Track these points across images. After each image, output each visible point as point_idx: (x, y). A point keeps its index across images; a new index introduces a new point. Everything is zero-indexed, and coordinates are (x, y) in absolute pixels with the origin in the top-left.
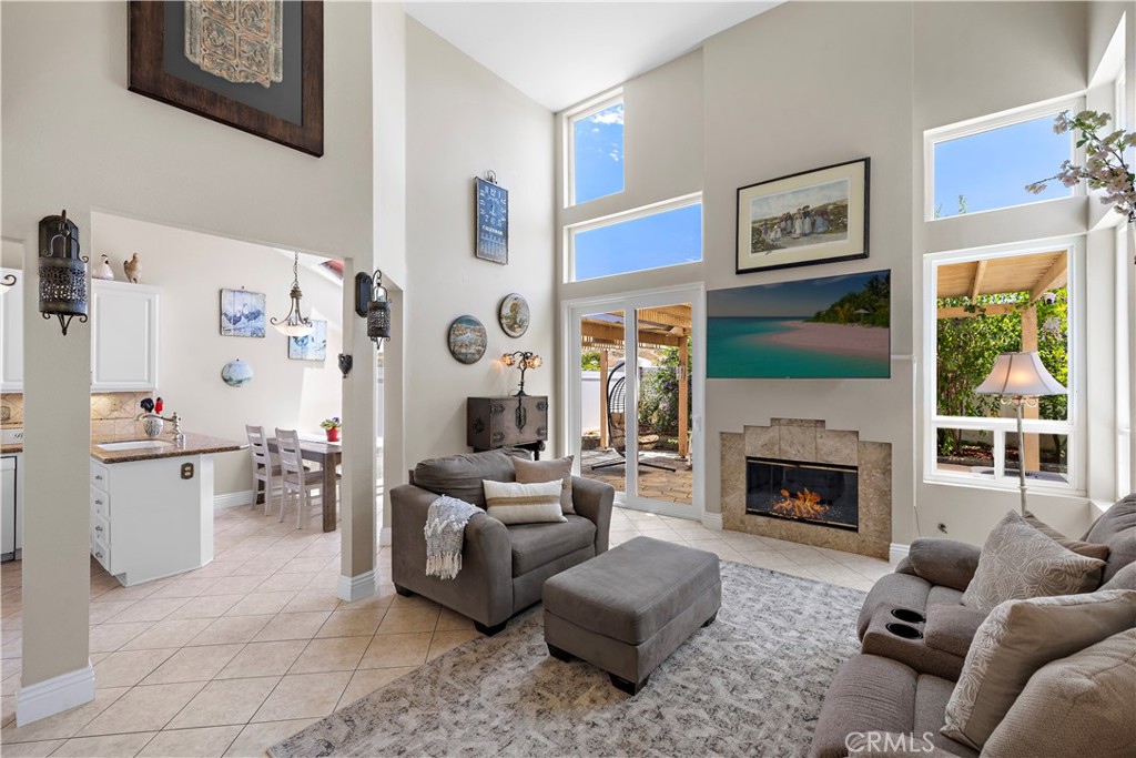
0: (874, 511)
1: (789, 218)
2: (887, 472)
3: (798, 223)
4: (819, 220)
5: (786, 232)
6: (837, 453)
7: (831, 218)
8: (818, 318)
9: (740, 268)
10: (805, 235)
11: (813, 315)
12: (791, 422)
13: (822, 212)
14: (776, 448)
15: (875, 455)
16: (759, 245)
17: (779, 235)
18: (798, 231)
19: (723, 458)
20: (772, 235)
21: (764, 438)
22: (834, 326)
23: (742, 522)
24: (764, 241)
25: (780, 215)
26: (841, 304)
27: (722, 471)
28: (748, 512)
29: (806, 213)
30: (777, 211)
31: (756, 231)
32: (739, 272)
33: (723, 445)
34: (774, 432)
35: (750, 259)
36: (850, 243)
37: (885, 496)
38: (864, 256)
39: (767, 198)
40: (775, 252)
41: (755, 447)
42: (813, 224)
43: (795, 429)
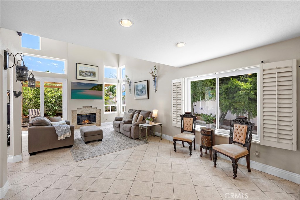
0: (98, 119)
1: (86, 72)
2: (100, 113)
3: (88, 73)
4: (91, 74)
5: (86, 74)
6: (93, 111)
7: (93, 74)
8: (90, 89)
9: (77, 78)
10: (89, 75)
11: (89, 89)
12: (86, 107)
13: (92, 72)
14: (83, 112)
15: (99, 111)
16: (81, 75)
17: (85, 74)
18: (88, 75)
19: (72, 115)
20: (83, 74)
21: (81, 110)
22: (92, 91)
23: (76, 127)
24: (82, 75)
25: (85, 71)
26: (93, 87)
27: (72, 118)
28: (77, 125)
29: (89, 72)
30: (84, 70)
31: (80, 72)
32: (76, 79)
33: (72, 113)
34: (83, 109)
35: (78, 77)
36: (96, 79)
37: (100, 117)
38: (98, 81)
39: (82, 67)
40: (84, 77)
41: (79, 112)
42: (90, 74)
43: (87, 108)
